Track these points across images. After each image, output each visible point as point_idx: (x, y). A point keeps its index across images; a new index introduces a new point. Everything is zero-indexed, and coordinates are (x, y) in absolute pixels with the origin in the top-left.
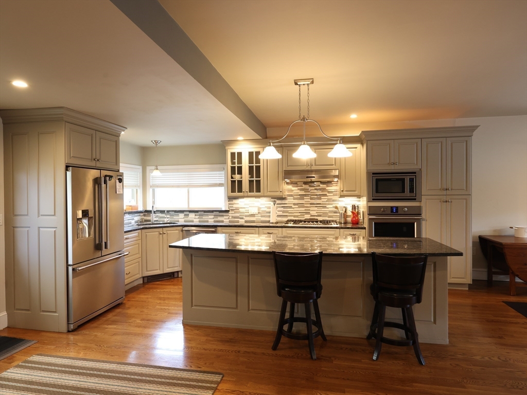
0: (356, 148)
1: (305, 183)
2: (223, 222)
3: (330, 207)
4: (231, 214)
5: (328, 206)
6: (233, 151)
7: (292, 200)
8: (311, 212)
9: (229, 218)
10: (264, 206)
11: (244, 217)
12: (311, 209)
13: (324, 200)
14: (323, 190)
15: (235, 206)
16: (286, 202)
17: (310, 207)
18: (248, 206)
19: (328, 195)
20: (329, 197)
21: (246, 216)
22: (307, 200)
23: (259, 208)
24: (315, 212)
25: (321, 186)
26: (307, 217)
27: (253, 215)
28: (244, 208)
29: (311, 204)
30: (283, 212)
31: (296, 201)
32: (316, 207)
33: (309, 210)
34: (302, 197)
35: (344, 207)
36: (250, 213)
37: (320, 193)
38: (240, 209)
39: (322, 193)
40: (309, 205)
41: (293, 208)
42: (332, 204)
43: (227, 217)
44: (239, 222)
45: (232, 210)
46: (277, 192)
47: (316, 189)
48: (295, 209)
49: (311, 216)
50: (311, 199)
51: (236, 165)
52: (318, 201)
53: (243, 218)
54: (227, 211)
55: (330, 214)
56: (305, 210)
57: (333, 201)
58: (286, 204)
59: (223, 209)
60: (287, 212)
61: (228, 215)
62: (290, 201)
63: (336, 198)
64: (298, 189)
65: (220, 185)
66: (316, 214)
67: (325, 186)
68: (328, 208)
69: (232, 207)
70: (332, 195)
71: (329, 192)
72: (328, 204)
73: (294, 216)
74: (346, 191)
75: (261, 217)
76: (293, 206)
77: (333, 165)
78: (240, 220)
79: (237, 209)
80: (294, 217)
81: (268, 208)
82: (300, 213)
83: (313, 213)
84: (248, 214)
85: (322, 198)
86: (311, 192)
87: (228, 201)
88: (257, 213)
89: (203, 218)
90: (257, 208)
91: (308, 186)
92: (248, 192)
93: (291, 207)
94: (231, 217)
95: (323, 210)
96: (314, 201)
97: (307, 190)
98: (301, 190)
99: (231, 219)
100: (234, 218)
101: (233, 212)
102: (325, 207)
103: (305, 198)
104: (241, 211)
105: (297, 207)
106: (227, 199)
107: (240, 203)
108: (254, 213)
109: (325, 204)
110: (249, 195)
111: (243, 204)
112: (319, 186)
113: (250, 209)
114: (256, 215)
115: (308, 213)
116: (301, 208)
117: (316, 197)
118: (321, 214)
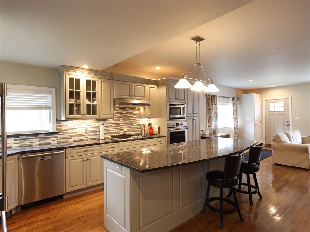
0: (154, 88)
1: (120, 108)
2: (50, 144)
3: (135, 125)
4: (59, 136)
6: (72, 77)
7: (112, 121)
9: (57, 139)
10: (90, 127)
11: (73, 137)
12: (124, 127)
13: (131, 120)
14: (131, 113)
15: (63, 127)
16: (108, 122)
18: (76, 127)
19: (134, 117)
20: (134, 119)
21: (75, 136)
22: (121, 120)
23: (87, 129)
24: (126, 129)
25: (130, 111)
26: (121, 133)
27: (81, 135)
28: (73, 129)
29: (124, 123)
31: (114, 122)
32: (127, 125)
33: (123, 128)
34: (118, 118)
35: (143, 125)
36: (78, 133)
37: (129, 115)
38: (69, 130)
39: (130, 116)
40: (123, 124)
41: (113, 127)
42: (136, 123)
43: (55, 139)
44: (67, 142)
45: (62, 131)
46: (109, 114)
47: (126, 113)
48: (114, 128)
49: (124, 132)
50: (124, 120)
51: (75, 90)
52: (128, 121)
53: (71, 138)
55: (135, 130)
56: (121, 128)
57: (137, 121)
58: (108, 124)
59: (51, 131)
60: (108, 130)
61: (56, 137)
62: (110, 121)
63: (138, 119)
64: (116, 113)
65: (47, 108)
66: (127, 131)
67: (132, 111)
68: (134, 126)
69: (61, 129)
70: (136, 117)
71: (134, 115)
72: (134, 123)
73: (114, 133)
74: (150, 114)
75: (88, 136)
77: (143, 97)
78: (69, 140)
79: (66, 130)
81: (94, 128)
82: (117, 130)
83: (125, 130)
84: (76, 134)
85: (130, 119)
86: (124, 115)
87: (56, 123)
88: (85, 133)
89: (26, 142)
90: (85, 129)
91: (122, 110)
92: (85, 114)
93: (111, 126)
94: (59, 139)
95: (131, 127)
96: (125, 121)
97: (121, 113)
98: (118, 113)
99: (59, 140)
100: (62, 139)
101: (62, 134)
102: (132, 125)
103: (120, 119)
104: (69, 132)
105: (115, 126)
106: (55, 121)
107: (69, 125)
108: (82, 133)
109: (132, 123)
110: (86, 117)
111: (72, 125)
112: (129, 111)
113: (78, 129)
114: (83, 135)
115: (122, 130)
116: (118, 127)
117: (127, 118)
118: (130, 130)
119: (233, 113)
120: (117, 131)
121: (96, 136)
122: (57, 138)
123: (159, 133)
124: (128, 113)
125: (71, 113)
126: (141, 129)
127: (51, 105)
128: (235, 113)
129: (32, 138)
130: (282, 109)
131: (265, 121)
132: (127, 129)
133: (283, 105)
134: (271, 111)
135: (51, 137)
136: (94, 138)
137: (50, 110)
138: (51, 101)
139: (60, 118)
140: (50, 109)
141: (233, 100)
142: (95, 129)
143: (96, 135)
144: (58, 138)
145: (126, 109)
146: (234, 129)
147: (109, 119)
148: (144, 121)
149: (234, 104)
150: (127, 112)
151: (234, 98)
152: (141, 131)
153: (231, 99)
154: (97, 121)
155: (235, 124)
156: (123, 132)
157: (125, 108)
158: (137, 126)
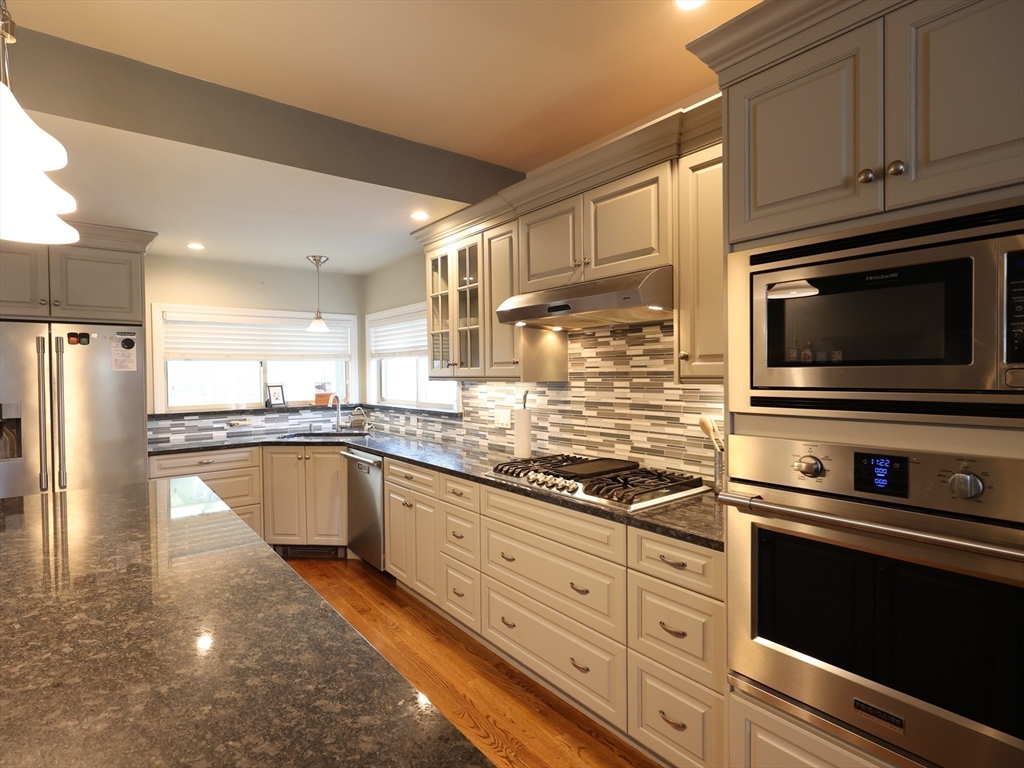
1: (619, 332)
3: (690, 423)
4: (465, 423)
5: (685, 418)
6: (434, 255)
7: (583, 392)
8: (634, 437)
9: (463, 434)
11: (487, 434)
12: (635, 423)
13: (671, 393)
15: (472, 402)
16: (569, 395)
17: (629, 418)
18: (492, 405)
22: (621, 391)
23: (512, 412)
24: (644, 437)
27: (502, 431)
28: (487, 409)
29: (633, 406)
30: (564, 427)
31: (592, 396)
32: (648, 417)
33: (627, 428)
34: (607, 380)
36: (496, 425)
37: (659, 366)
38: (481, 412)
40: (627, 411)
41: (585, 418)
43: (460, 431)
44: (478, 447)
47: (646, 353)
48: (592, 422)
49: (634, 449)
50: (635, 388)
51: (440, 292)
52: (654, 399)
53: (485, 437)
54: (457, 416)
55: (692, 451)
56: (618, 427)
58: (568, 402)
59: (455, 410)
60: (571, 429)
61: (461, 427)
62: (578, 392)
64: (599, 355)
66: (648, 446)
68: (684, 426)
69: (468, 405)
72: (687, 411)
73: (590, 446)
76: (586, 413)
78: (481, 442)
79: (476, 411)
80: (588, 448)
82: (602, 434)
83: (639, 440)
84: (493, 426)
86: (632, 363)
88: (509, 427)
89: (429, 428)
90: (508, 412)
91: (623, 342)
93: (578, 414)
95: (668, 430)
97: (620, 357)
98: (605, 356)
99: (466, 436)
100: (470, 434)
101: (469, 419)
102: (674, 422)
103: (616, 384)
104: (482, 418)
105: (594, 413)
107: (480, 396)
109: (676, 410)
111: (485, 397)
112: (657, 341)
113: (496, 412)
114: (507, 432)
115: (625, 439)
116: (604, 420)
117: (648, 380)
118: (665, 445)
120: (600, 439)
124: (653, 354)
129: (433, 422)
132: (649, 439)
145: (645, 330)
147: (573, 384)
150: (648, 347)
156: (629, 447)
157: (637, 327)
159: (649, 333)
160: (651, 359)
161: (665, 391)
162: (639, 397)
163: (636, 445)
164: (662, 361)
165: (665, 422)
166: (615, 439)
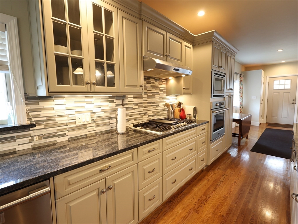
0: (190, 48)
2: (13, 152)
4: (33, 132)
5: (160, 105)
7: (133, 99)
9: (31, 141)
10: (99, 110)
11: (67, 132)
12: (149, 108)
14: (156, 87)
15: (44, 113)
18: (73, 112)
19: (160, 93)
20: (160, 96)
21: (71, 130)
22: (145, 98)
23: (93, 113)
26: (145, 119)
27: (84, 126)
28: (65, 115)
29: (148, 103)
31: (136, 101)
32: (152, 106)
33: (147, 110)
35: (171, 104)
36: (78, 124)
37: (154, 90)
38: (57, 119)
40: (146, 105)
42: (162, 102)
43: (26, 140)
45: (41, 122)
46: (136, 86)
47: (151, 86)
48: (136, 110)
49: (149, 116)
50: (149, 97)
51: (67, 22)
52: (153, 100)
53: (64, 135)
55: (161, 113)
56: (144, 110)
57: (163, 99)
60: (129, 114)
61: (29, 135)
62: (130, 100)
63: (164, 96)
66: (152, 114)
67: (158, 83)
68: (160, 107)
69: (39, 116)
70: (162, 93)
71: (161, 90)
72: (160, 103)
73: (136, 119)
75: (96, 126)
78: (58, 140)
79: (51, 119)
81: (105, 112)
82: (140, 114)
83: (150, 113)
84: (74, 125)
85: (156, 96)
86: (148, 89)
87: (26, 104)
88: (90, 122)
91: (147, 82)
92: (94, 84)
93: (131, 108)
94: (36, 139)
95: (157, 108)
96: (150, 99)
99: (37, 141)
100: (44, 138)
101: (42, 127)
102: (158, 106)
103: (143, 96)
104: (59, 123)
105: (137, 107)
106: (22, 99)
107: (56, 108)
108: (84, 122)
109: (158, 103)
110: (96, 91)
111: (64, 107)
112: (153, 83)
113: (77, 116)
114: (88, 126)
115: (146, 114)
116: (140, 109)
117: (152, 95)
118: (156, 113)
119: (239, 91)
120: (139, 116)
121: (108, 127)
122: (30, 138)
123: (195, 117)
124: (153, 87)
125: (61, 79)
126: (168, 111)
127: (8, 59)
128: (241, 91)
130: (288, 87)
131: (268, 100)
132: (152, 112)
133: (290, 83)
134: (275, 88)
135: (14, 137)
136: (106, 130)
137: (7, 72)
138: (7, 49)
139: (36, 92)
140: (7, 69)
141: (240, 76)
142: (108, 114)
143: (108, 124)
144: (33, 137)
146: (240, 108)
147: (129, 96)
148: (172, 100)
149: (241, 81)
150: (152, 85)
151: (241, 75)
152: (168, 114)
153: (239, 75)
154: (109, 99)
155: (240, 103)
156: (147, 116)
158: (163, 107)
159: (152, 80)
160: (152, 88)
161: (156, 98)
162: (150, 100)
163: (149, 115)
164: (154, 89)
165: (156, 106)
166: (143, 115)
